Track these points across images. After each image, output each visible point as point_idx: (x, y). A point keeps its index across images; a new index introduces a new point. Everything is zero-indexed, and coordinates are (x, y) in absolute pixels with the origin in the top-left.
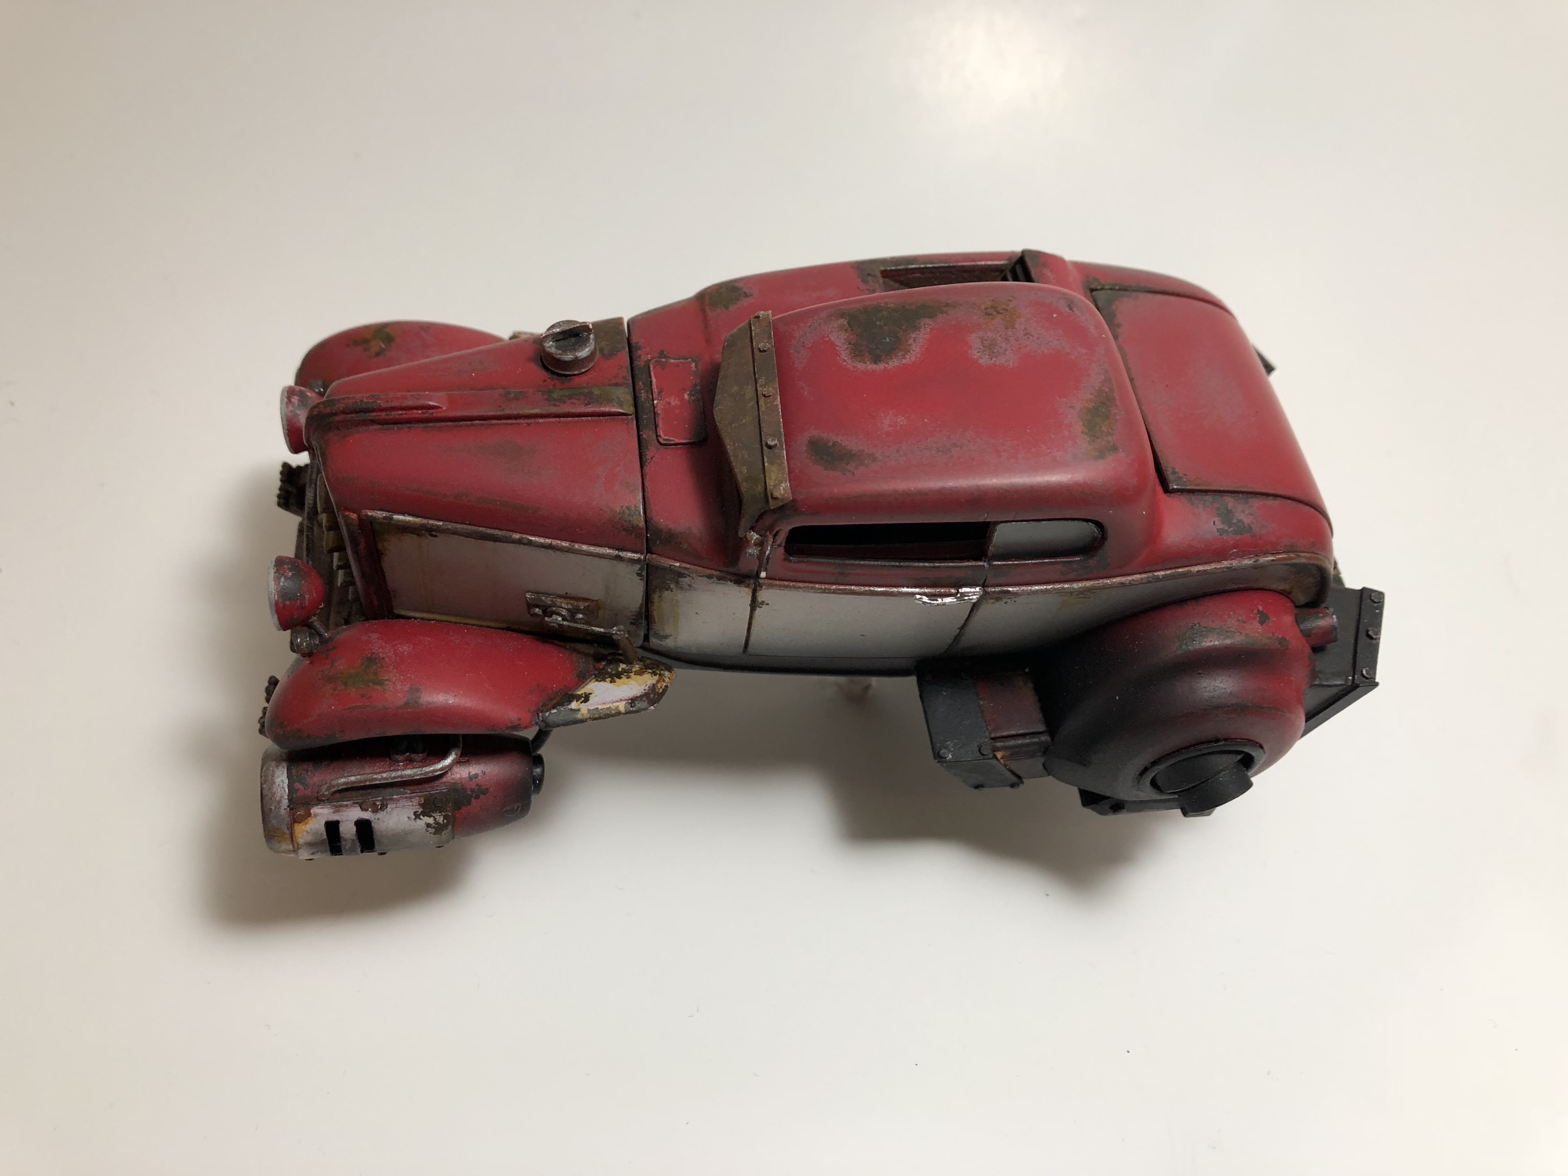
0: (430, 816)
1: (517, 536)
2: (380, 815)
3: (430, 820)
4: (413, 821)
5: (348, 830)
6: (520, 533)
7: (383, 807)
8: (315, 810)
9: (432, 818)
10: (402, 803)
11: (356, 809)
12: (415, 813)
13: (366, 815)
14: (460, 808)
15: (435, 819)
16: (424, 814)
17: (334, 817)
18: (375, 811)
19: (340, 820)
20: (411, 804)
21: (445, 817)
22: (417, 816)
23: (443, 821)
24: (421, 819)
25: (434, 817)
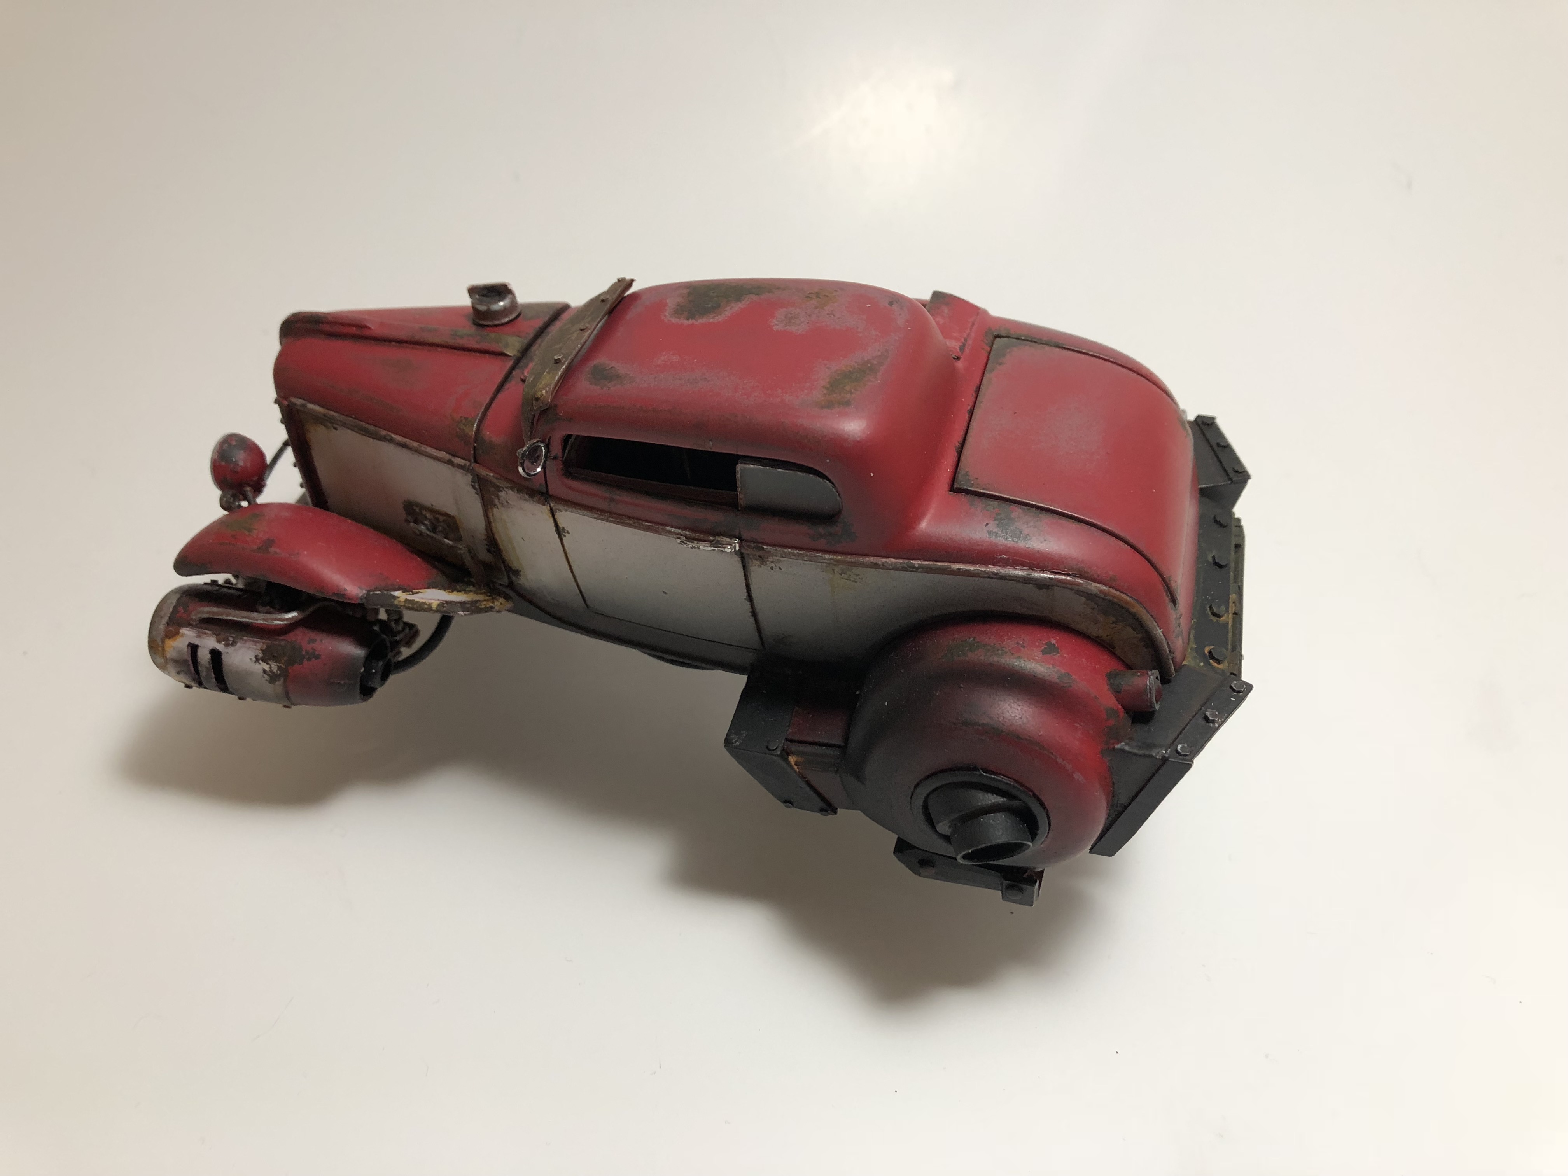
0: (267, 664)
1: (384, 433)
2: (230, 650)
3: (267, 667)
4: (253, 663)
5: (204, 656)
6: (387, 431)
7: (234, 643)
8: (184, 631)
9: (268, 666)
10: (248, 644)
11: (213, 639)
12: (256, 657)
13: (220, 647)
14: (293, 665)
15: (271, 667)
16: (264, 660)
17: (196, 641)
18: (226, 645)
19: (199, 644)
20: (255, 647)
21: (279, 668)
22: (257, 660)
23: (277, 671)
24: (260, 664)
25: (270, 665)
